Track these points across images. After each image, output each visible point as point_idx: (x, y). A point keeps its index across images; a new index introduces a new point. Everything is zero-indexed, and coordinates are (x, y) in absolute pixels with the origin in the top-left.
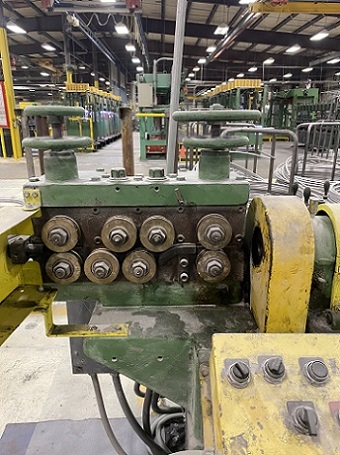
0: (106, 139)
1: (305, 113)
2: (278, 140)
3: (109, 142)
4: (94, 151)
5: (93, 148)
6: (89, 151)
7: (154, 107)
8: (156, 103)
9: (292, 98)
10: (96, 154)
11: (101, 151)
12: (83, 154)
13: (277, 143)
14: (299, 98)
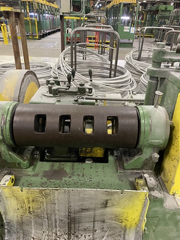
0: (48, 31)
1: (163, 20)
2: (145, 37)
3: (49, 34)
4: (39, 39)
5: (37, 37)
6: (36, 39)
7: (71, 13)
8: (72, 10)
9: (158, 10)
10: (40, 41)
11: (43, 40)
12: (32, 41)
13: (145, 39)
14: (162, 11)
